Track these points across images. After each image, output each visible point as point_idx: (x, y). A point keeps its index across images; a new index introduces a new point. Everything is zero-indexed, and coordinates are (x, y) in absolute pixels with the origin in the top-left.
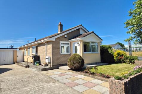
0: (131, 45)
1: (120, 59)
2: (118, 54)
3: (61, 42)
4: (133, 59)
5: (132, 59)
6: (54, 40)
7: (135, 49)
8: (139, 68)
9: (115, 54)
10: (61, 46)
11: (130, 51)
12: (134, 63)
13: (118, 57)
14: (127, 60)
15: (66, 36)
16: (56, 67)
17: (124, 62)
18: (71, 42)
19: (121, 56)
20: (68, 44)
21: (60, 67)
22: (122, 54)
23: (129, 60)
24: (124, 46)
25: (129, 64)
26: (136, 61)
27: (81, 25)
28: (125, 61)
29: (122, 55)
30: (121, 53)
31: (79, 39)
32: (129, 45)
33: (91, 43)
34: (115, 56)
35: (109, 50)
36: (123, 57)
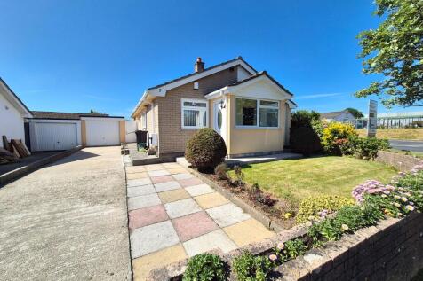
0: (375, 111)
1: (337, 146)
2: (335, 132)
3: (184, 100)
4: (374, 148)
5: (369, 147)
6: (163, 94)
7: (386, 122)
8: (381, 193)
9: (327, 131)
10: (183, 109)
11: (370, 125)
12: (376, 156)
13: (333, 139)
14: (356, 148)
15: (196, 86)
16: (168, 157)
17: (347, 153)
18: (210, 101)
19: (341, 137)
20: (204, 105)
21: (178, 159)
22: (344, 132)
23: (362, 147)
24: (363, 116)
25: (361, 158)
26: (380, 152)
27: (240, 58)
28: (350, 150)
29: (345, 136)
30: (342, 131)
31: (223, 92)
32: (371, 111)
33: (258, 103)
34: (326, 137)
35: (313, 122)
36: (346, 141)
